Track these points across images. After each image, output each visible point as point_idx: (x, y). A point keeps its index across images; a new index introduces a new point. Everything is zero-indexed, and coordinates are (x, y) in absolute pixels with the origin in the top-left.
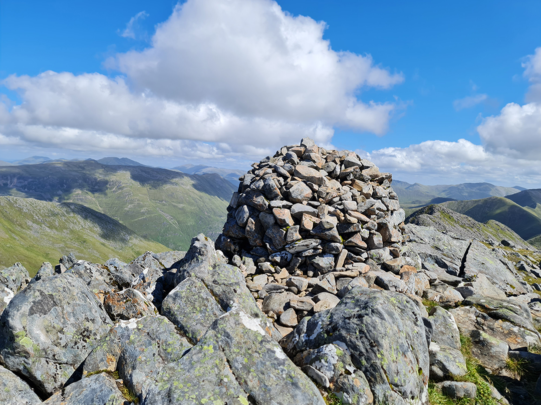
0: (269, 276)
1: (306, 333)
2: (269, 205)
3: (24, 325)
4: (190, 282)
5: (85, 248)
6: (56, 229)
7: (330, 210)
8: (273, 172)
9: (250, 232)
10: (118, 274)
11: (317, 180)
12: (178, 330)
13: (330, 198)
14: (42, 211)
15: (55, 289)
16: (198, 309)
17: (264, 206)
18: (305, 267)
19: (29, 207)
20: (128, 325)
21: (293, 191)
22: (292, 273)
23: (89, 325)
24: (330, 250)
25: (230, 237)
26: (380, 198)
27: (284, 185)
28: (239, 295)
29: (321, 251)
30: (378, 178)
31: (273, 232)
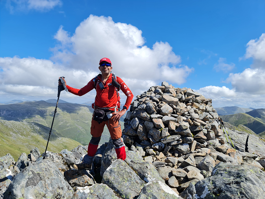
0: (153, 157)
1: (196, 194)
2: (150, 117)
3: (23, 194)
4: (118, 162)
5: (39, 145)
6: (24, 135)
7: (184, 119)
8: (150, 99)
9: (140, 132)
10: (68, 158)
11: (175, 103)
12: (116, 193)
13: (183, 112)
14: (18, 127)
15: (41, 169)
16: (126, 179)
17: (147, 117)
18: (172, 151)
19: (11, 125)
20: (85, 191)
21: (163, 109)
22: (166, 155)
23: (60, 191)
24: (186, 141)
25: (128, 136)
26: (208, 112)
27: (157, 106)
28: (150, 170)
29: (181, 142)
30: (205, 102)
31: (153, 132)
